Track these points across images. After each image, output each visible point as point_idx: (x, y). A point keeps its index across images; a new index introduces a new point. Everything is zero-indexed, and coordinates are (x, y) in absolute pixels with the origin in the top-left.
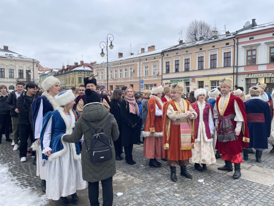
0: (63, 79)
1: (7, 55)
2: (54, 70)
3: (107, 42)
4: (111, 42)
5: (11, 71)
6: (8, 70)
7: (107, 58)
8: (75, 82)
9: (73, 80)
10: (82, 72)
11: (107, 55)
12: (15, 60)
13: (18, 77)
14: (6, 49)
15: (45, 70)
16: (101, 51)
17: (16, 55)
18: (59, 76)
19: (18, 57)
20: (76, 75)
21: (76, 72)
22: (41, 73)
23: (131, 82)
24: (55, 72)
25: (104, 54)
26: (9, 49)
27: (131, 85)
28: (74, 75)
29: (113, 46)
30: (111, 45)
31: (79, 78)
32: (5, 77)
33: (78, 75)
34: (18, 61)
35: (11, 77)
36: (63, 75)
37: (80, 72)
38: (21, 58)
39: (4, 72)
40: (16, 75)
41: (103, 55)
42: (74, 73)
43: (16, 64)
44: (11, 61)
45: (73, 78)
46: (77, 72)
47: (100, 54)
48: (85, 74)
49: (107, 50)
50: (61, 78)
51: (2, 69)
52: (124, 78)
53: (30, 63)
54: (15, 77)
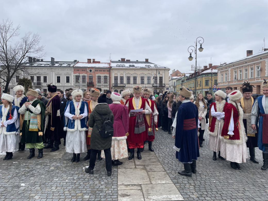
0: (193, 82)
1: (146, 66)
2: (187, 75)
3: (196, 45)
4: (201, 45)
5: (149, 79)
6: (147, 78)
7: (196, 62)
8: (202, 85)
9: (201, 83)
10: (209, 75)
11: (196, 58)
12: (152, 70)
13: (153, 83)
14: (147, 61)
15: (182, 75)
16: (190, 55)
17: (152, 65)
18: (190, 80)
19: (154, 67)
20: (203, 78)
21: (203, 76)
22: (178, 78)
23: (257, 83)
24: (187, 76)
25: (193, 58)
26: (149, 61)
27: (257, 86)
28: (201, 78)
29: (203, 49)
30: (201, 47)
31: (206, 81)
32: (145, 83)
33: (205, 78)
34: (153, 70)
35: (149, 83)
36: (193, 79)
37: (207, 75)
38: (156, 67)
39: (144, 79)
40: (152, 81)
41: (191, 59)
42: (201, 76)
43: (152, 73)
44: (149, 70)
45: (201, 81)
46: (205, 75)
47: (188, 58)
48: (212, 76)
49: (196, 53)
50: (190, 82)
51: (142, 77)
52: (249, 78)
53: (162, 70)
54: (151, 83)
